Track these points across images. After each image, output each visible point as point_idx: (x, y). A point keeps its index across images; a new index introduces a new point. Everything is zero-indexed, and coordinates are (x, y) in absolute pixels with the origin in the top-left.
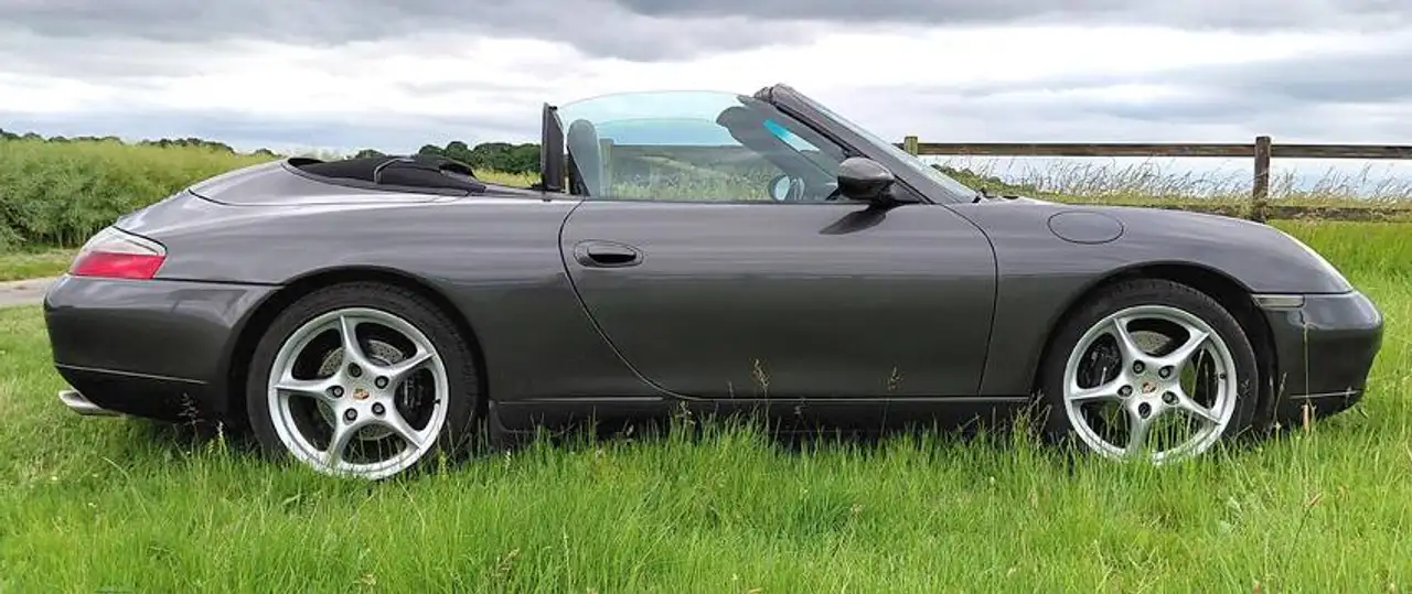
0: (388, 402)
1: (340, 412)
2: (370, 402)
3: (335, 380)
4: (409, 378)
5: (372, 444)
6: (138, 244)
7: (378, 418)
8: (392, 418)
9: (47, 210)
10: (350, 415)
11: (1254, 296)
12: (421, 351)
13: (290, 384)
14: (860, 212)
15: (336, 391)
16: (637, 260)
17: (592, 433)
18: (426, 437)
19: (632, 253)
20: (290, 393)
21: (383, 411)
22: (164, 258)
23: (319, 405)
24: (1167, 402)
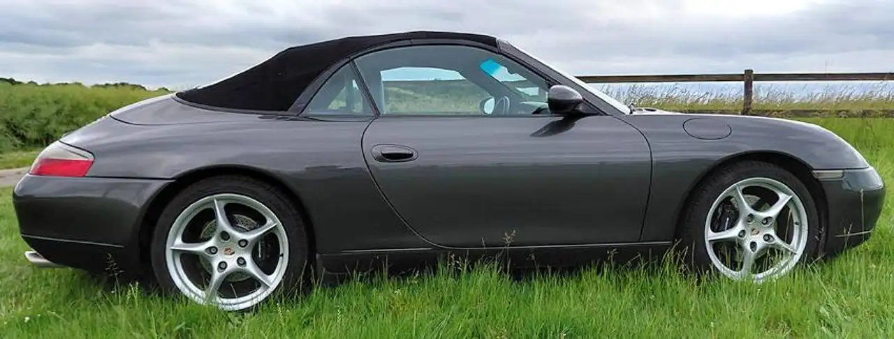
0: (247, 257)
1: (215, 264)
2: (236, 257)
3: (211, 243)
4: (262, 240)
5: (238, 284)
6: (75, 153)
7: (242, 268)
8: (251, 267)
9: (36, 125)
10: (222, 266)
11: (814, 171)
12: (269, 221)
13: (180, 246)
14: (558, 121)
15: (212, 250)
16: (414, 156)
17: (385, 273)
18: (274, 280)
19: (411, 153)
20: (181, 253)
21: (245, 263)
22: (93, 162)
23: (201, 259)
24: (766, 241)
